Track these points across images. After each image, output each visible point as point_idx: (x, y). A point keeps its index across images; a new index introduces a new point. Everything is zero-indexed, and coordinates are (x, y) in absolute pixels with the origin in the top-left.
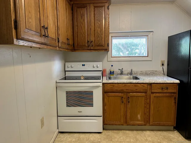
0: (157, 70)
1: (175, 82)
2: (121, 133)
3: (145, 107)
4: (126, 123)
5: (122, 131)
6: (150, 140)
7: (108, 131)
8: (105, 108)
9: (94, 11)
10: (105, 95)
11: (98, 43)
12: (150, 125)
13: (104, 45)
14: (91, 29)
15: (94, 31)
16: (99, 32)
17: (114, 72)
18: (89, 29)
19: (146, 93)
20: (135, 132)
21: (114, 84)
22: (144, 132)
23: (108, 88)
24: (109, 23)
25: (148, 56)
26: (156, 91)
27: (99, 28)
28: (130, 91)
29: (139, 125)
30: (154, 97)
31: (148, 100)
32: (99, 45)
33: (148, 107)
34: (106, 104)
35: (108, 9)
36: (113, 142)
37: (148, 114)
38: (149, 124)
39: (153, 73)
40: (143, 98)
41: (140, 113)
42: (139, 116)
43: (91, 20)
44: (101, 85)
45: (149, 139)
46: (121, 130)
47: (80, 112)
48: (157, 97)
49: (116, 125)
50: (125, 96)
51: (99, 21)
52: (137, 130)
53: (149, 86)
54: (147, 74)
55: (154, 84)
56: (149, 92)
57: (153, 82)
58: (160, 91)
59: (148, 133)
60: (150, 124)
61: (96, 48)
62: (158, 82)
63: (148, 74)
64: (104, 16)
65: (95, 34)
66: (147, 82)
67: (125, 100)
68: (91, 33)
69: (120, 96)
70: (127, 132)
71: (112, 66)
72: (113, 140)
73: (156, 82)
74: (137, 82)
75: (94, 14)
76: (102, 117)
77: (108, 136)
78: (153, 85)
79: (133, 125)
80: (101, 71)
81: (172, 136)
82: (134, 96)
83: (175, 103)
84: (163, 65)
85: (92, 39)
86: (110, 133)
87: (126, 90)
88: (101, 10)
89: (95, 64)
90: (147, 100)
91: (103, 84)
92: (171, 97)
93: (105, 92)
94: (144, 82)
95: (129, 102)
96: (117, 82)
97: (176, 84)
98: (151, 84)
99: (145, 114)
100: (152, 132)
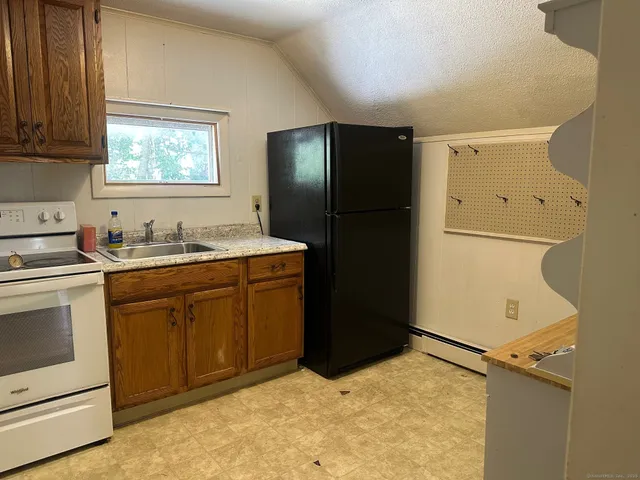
0: (245, 223)
1: (299, 249)
2: (173, 419)
3: (235, 324)
4: (187, 383)
5: (174, 412)
6: (257, 406)
7: (129, 428)
8: (118, 354)
9: (43, 16)
10: (115, 310)
11: (67, 135)
12: (249, 371)
13: (87, 142)
14: (30, 78)
15: (47, 86)
16: (66, 93)
17: (120, 235)
18: (25, 77)
19: (235, 284)
20: (211, 403)
21: (145, 272)
22: (235, 395)
23: (125, 285)
24: (102, 68)
25: (219, 184)
26: (260, 276)
27: (65, 79)
28: (195, 286)
29: (220, 380)
30: (256, 292)
31: (242, 303)
32: (68, 141)
33: (242, 323)
34: (119, 341)
35: (97, 22)
36: (160, 449)
37: (242, 342)
38: (247, 367)
39: (236, 232)
40: (230, 300)
41: (224, 346)
42: (221, 355)
43: (30, 45)
44: (100, 279)
45: (254, 406)
46: (170, 411)
47: (21, 391)
48: (263, 291)
49: (155, 399)
50: (179, 305)
51: (66, 56)
52: (215, 396)
53: (241, 266)
54: (221, 234)
55: (255, 259)
56: (243, 282)
57: (252, 253)
58: (269, 274)
59: (245, 393)
60: (250, 367)
61: (55, 151)
62: (264, 252)
63: (223, 236)
64: (82, 41)
65: (49, 101)
66: (238, 254)
67: (179, 316)
68: (34, 93)
69: (166, 308)
70: (190, 409)
71: (114, 214)
72: (157, 445)
73: (258, 253)
74: (212, 258)
75: (43, 26)
76: (109, 387)
77: (136, 440)
78: (252, 260)
79: (205, 385)
80: (72, 233)
81: (298, 381)
82: (207, 300)
83: (301, 299)
84: (258, 207)
85: (40, 116)
86: (139, 430)
87: (184, 284)
88: (68, 19)
89: (48, 209)
90: (238, 303)
91: (107, 275)
92: (291, 286)
93: (113, 303)
94: (231, 256)
95: (191, 319)
96: (153, 264)
97: (300, 254)
98: (246, 260)
99: (236, 343)
100: (253, 388)
